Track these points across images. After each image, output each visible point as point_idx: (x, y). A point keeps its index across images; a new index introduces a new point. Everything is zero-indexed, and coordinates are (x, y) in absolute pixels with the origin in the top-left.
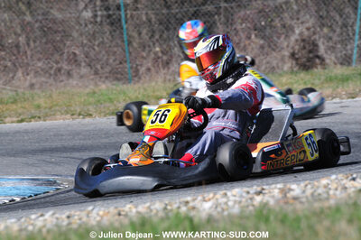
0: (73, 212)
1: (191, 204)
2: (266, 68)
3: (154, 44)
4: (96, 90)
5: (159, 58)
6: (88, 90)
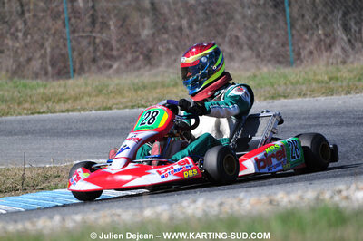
1: (344, 194)
3: (317, 27)
4: (258, 73)
5: (321, 40)
6: (248, 74)
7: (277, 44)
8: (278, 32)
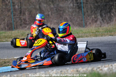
3: (92, 15)
4: (73, 30)
5: (93, 19)
7: (79, 20)
8: (79, 16)
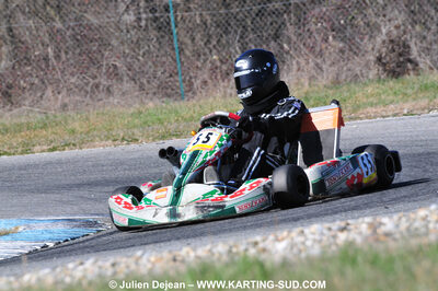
0: (118, 259)
1: (261, 245)
2: (347, 76)
3: (211, 51)
5: (216, 68)
6: (132, 110)
